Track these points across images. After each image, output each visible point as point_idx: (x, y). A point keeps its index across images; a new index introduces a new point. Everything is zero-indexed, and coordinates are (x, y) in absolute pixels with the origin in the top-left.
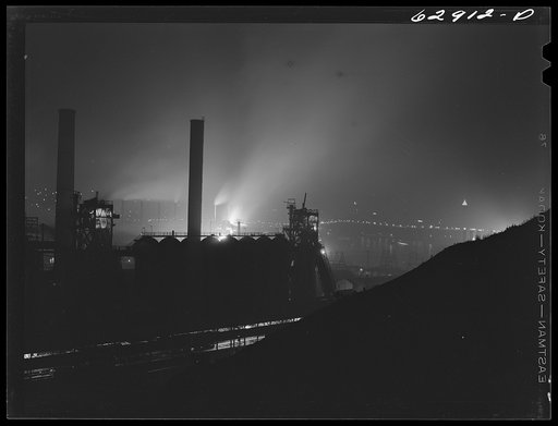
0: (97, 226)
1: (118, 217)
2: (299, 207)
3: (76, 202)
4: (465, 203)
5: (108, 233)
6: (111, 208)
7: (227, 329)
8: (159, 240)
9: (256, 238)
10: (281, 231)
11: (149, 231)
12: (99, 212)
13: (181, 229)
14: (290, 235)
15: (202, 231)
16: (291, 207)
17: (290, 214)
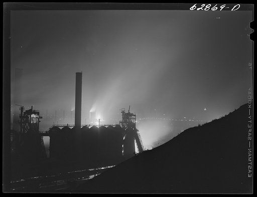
0: (32, 122)
1: (42, 118)
2: (127, 112)
3: (22, 111)
4: (205, 109)
5: (37, 126)
6: (38, 113)
7: (93, 170)
8: (61, 128)
9: (106, 127)
10: (118, 124)
11: (56, 124)
12: (33, 116)
13: (71, 123)
14: (123, 125)
15: (82, 124)
16: (123, 112)
17: (123, 115)
